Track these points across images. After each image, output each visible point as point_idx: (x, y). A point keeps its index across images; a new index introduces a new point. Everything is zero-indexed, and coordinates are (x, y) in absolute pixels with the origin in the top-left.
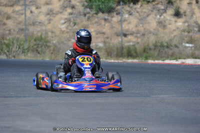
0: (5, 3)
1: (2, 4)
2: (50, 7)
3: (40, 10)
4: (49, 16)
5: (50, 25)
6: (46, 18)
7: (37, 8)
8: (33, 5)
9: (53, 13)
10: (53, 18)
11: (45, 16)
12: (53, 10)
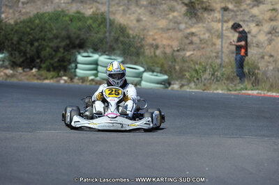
0: (218, 18)
1: (215, 20)
2: (273, 23)
3: (260, 27)
4: (270, 35)
5: (270, 47)
6: (266, 38)
7: (257, 25)
8: (253, 21)
9: (276, 32)
10: (275, 38)
11: (266, 36)
12: (276, 28)
